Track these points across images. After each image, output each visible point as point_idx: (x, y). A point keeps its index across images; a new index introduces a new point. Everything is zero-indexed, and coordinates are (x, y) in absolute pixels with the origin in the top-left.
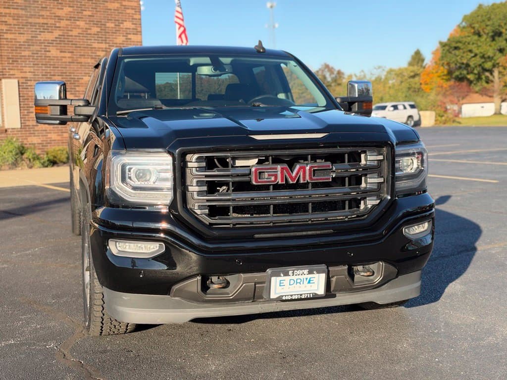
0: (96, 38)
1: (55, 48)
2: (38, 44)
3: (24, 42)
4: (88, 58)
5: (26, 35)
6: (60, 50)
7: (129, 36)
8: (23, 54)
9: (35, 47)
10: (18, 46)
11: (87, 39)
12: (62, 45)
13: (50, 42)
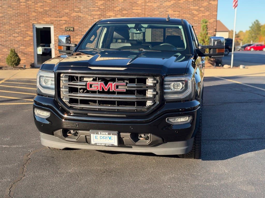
0: (193, 4)
1: (171, 10)
2: (163, 8)
3: (156, 7)
4: (187, 14)
5: (157, 3)
6: (174, 11)
7: (211, 2)
8: (155, 13)
9: (161, 9)
10: (153, 9)
11: (188, 5)
12: (175, 8)
13: (169, 6)
